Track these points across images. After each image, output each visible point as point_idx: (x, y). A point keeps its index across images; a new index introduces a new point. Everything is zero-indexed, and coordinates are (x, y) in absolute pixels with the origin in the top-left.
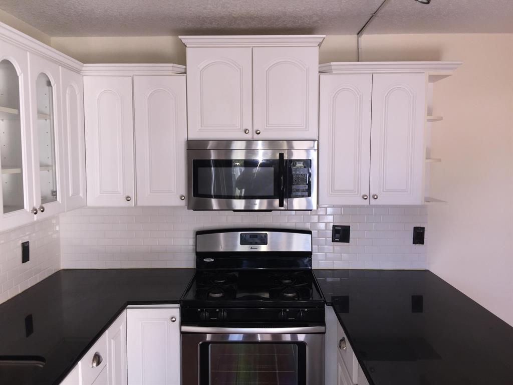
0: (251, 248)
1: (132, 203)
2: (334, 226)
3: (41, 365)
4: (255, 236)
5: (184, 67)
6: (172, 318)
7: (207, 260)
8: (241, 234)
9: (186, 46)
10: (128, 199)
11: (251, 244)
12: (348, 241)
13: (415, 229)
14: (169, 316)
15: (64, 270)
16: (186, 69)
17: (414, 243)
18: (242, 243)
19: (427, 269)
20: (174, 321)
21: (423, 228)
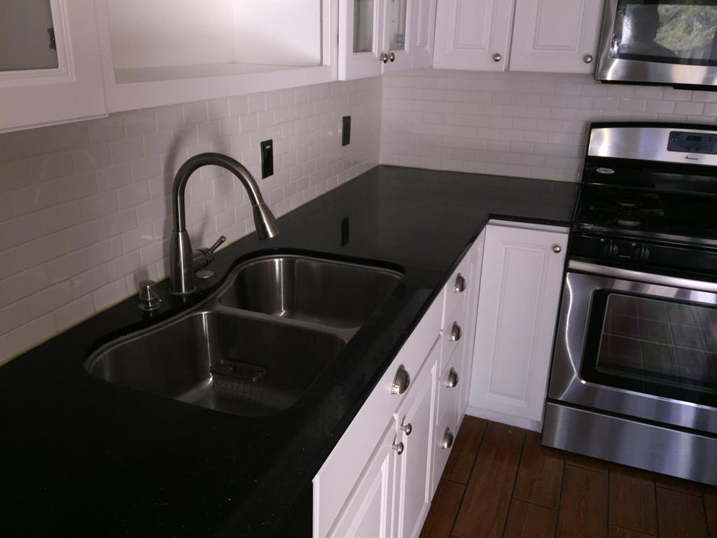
0: (687, 158)
1: (501, 66)
3: (397, 276)
4: (698, 138)
6: (556, 247)
7: (602, 170)
8: (672, 134)
10: (496, 58)
11: (688, 150)
14: (550, 244)
15: (383, 166)
18: (670, 149)
20: (558, 252)
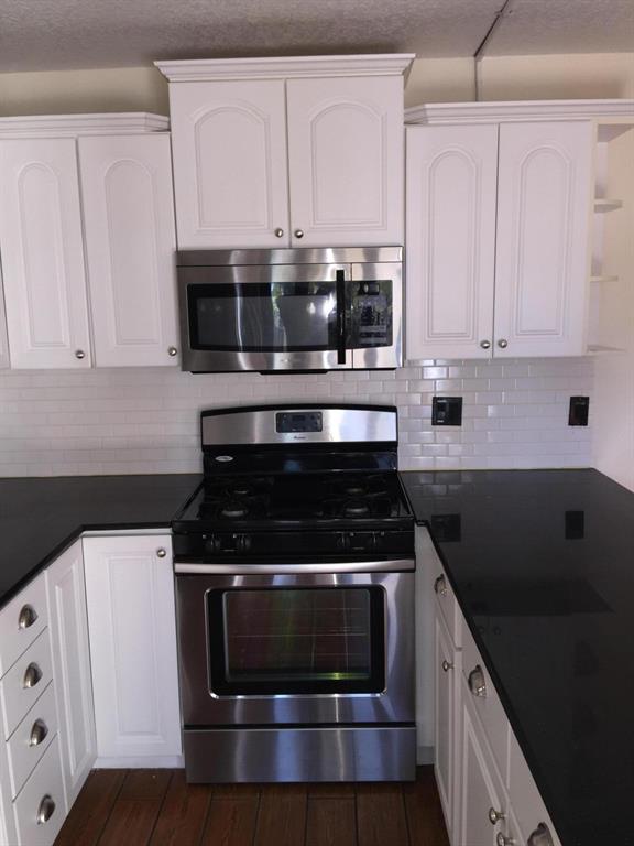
0: (296, 437)
1: (87, 362)
2: (435, 399)
4: (302, 417)
5: (166, 118)
6: (160, 551)
7: (221, 459)
8: (277, 415)
9: (168, 81)
10: (79, 355)
12: (459, 424)
13: (573, 400)
14: (155, 547)
16: (169, 123)
17: (571, 423)
18: (279, 430)
19: (592, 466)
20: (162, 556)
21: (587, 399)
